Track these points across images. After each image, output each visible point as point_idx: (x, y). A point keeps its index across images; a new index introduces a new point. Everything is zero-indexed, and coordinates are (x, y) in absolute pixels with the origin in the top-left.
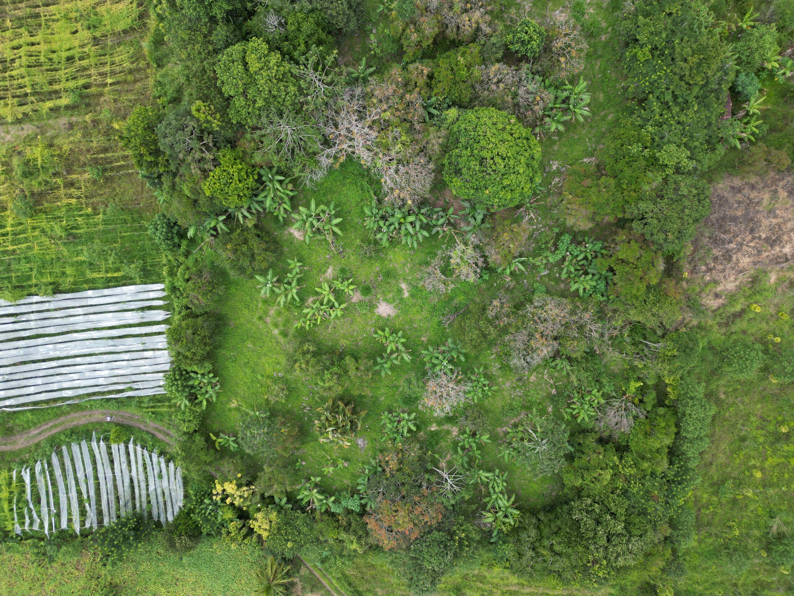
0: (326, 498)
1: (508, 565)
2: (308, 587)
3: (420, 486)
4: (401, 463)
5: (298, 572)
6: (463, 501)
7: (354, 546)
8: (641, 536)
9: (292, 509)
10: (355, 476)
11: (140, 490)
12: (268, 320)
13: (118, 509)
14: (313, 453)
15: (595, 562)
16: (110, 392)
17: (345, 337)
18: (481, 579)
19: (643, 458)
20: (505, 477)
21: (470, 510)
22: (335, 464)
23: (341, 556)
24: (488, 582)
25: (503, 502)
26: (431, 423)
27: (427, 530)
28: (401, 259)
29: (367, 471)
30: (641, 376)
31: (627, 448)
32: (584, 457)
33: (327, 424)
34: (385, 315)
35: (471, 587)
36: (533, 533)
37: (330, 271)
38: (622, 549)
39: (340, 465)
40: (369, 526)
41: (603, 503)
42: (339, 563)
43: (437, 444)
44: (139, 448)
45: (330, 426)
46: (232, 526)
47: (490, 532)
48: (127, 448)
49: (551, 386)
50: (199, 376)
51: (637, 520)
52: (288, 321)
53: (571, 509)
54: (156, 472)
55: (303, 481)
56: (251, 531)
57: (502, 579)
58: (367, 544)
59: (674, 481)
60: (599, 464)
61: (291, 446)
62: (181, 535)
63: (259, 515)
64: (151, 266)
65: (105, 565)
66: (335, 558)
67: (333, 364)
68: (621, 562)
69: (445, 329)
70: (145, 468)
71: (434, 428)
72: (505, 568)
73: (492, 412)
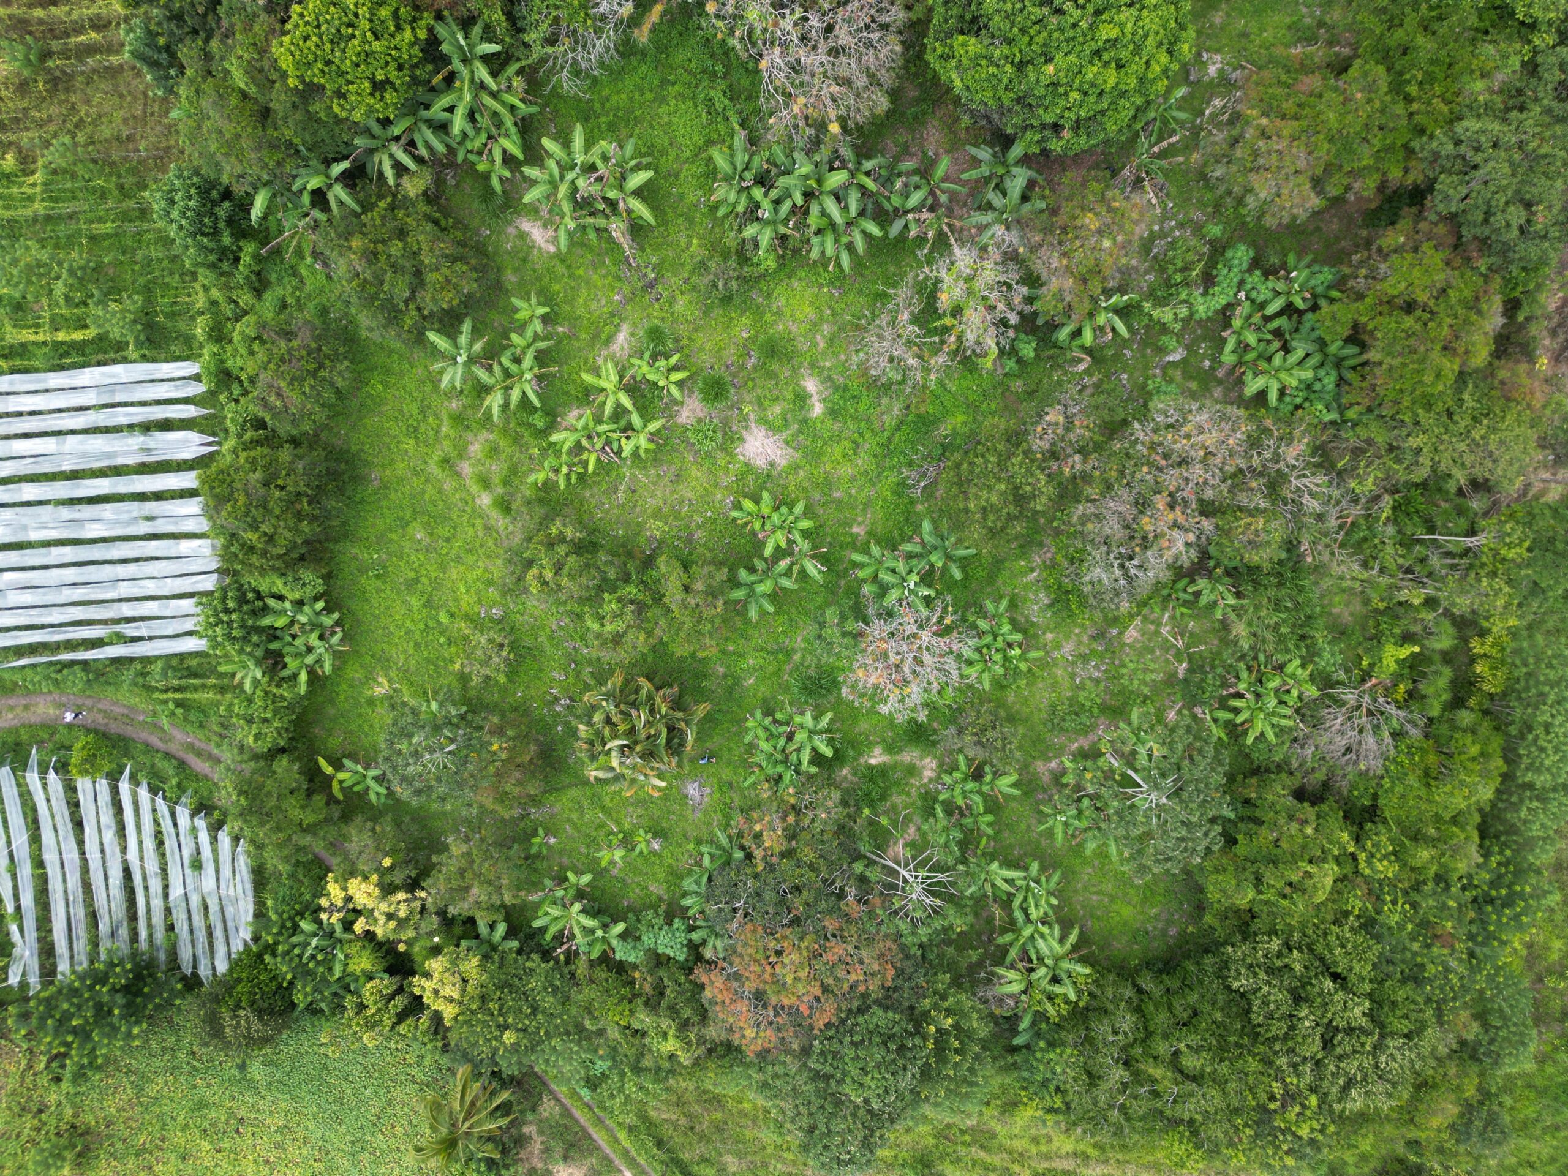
0: (605, 927)
1: (1058, 1103)
2: (559, 1149)
3: (841, 895)
4: (792, 834)
5: (533, 1109)
6: (946, 937)
7: (670, 1045)
8: (1408, 1036)
9: (519, 952)
10: (676, 875)
11: (147, 897)
12: (467, 468)
13: (95, 943)
14: (575, 816)
15: (1290, 1097)
16: (71, 645)
17: (657, 514)
18: (984, 1138)
19: (1417, 837)
20: (1052, 884)
21: (963, 963)
22: (627, 842)
23: (637, 1070)
24: (1001, 1148)
25: (1049, 945)
26: (870, 745)
27: (856, 1004)
28: (806, 311)
29: (707, 861)
30: (1416, 628)
31: (1372, 813)
32: (1264, 831)
33: (607, 732)
34: (761, 463)
35: (959, 1160)
36: (1127, 1022)
37: (622, 337)
38: (1360, 1068)
39: (642, 847)
40: (708, 993)
41: (1311, 950)
42: (630, 1088)
43: (883, 797)
44: (144, 793)
45: (615, 736)
46: (369, 991)
47: (1013, 1020)
48: (115, 791)
49: (1178, 655)
50: (288, 605)
51: (1401, 994)
52: (514, 471)
53: (1225, 965)
54: (187, 853)
55: (548, 882)
56: (417, 1005)
57: (1035, 1140)
58: (702, 1041)
59: (1491, 901)
60: (1304, 847)
61: (516, 791)
62: (238, 1006)
63: (436, 965)
64: (167, 316)
65: (58, 1079)
66: (622, 1075)
67: (626, 579)
68: (1356, 1101)
69: (912, 502)
70: (161, 844)
71: (877, 757)
72: (1051, 1110)
73: (1025, 720)
